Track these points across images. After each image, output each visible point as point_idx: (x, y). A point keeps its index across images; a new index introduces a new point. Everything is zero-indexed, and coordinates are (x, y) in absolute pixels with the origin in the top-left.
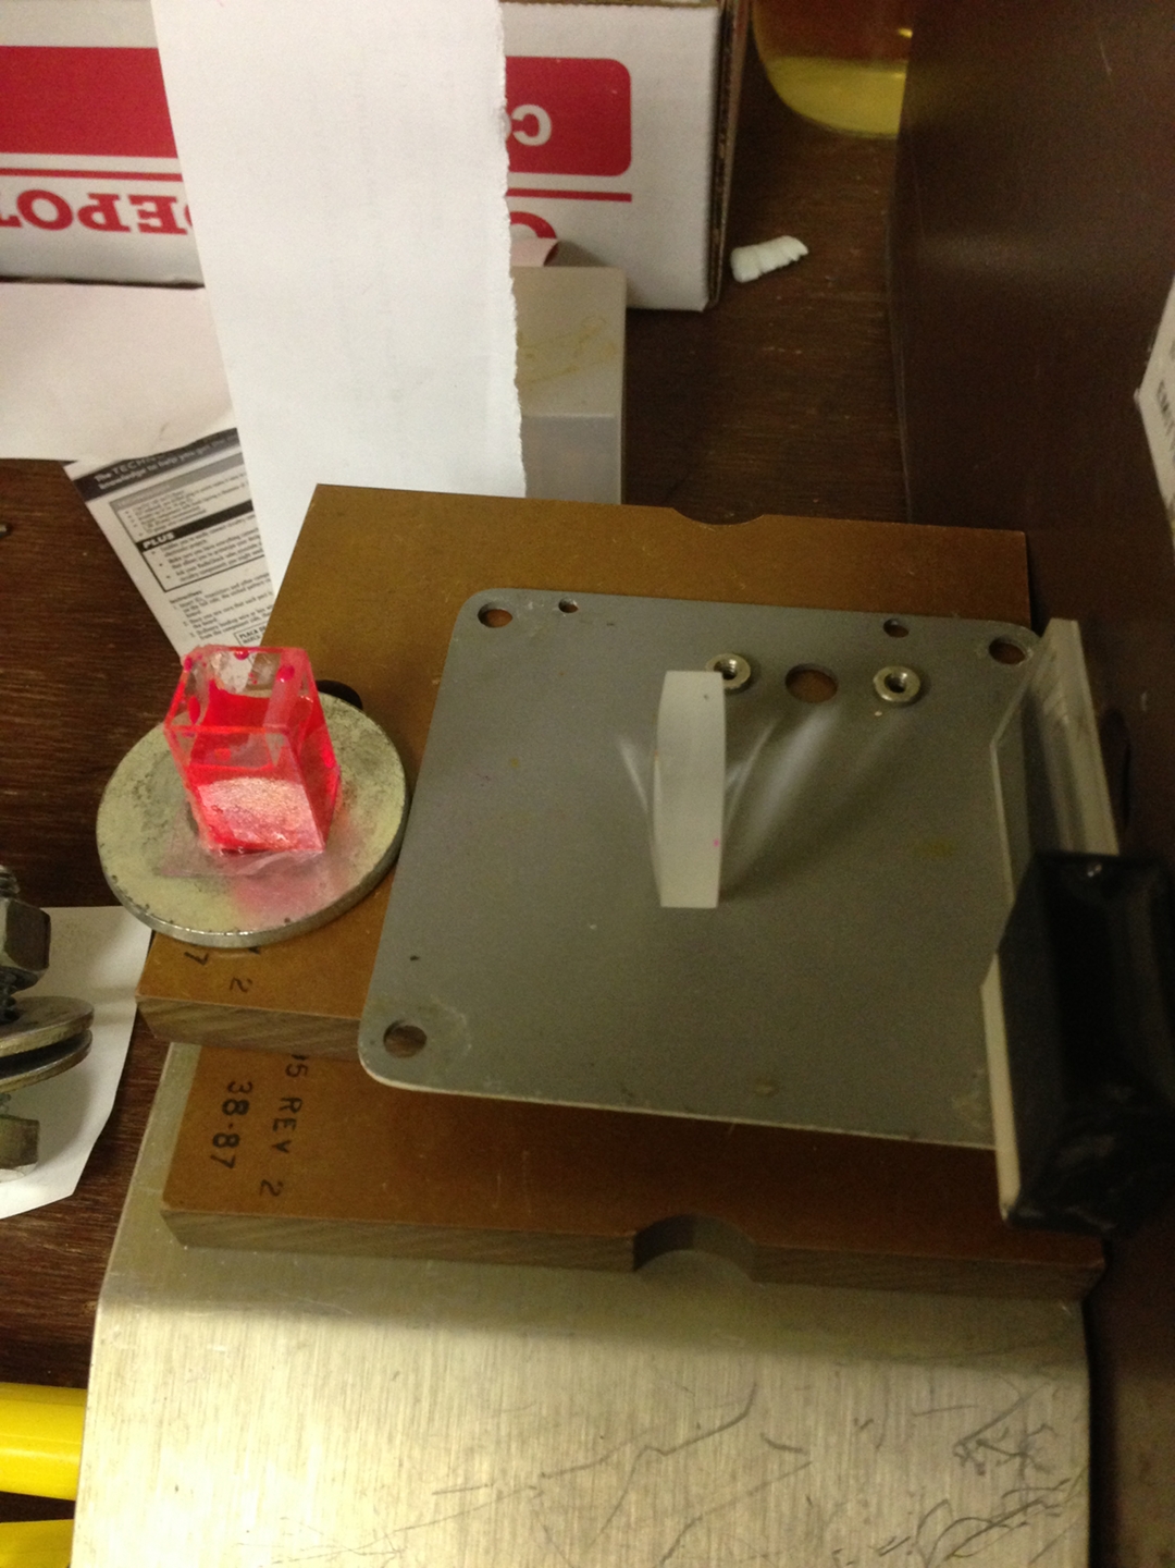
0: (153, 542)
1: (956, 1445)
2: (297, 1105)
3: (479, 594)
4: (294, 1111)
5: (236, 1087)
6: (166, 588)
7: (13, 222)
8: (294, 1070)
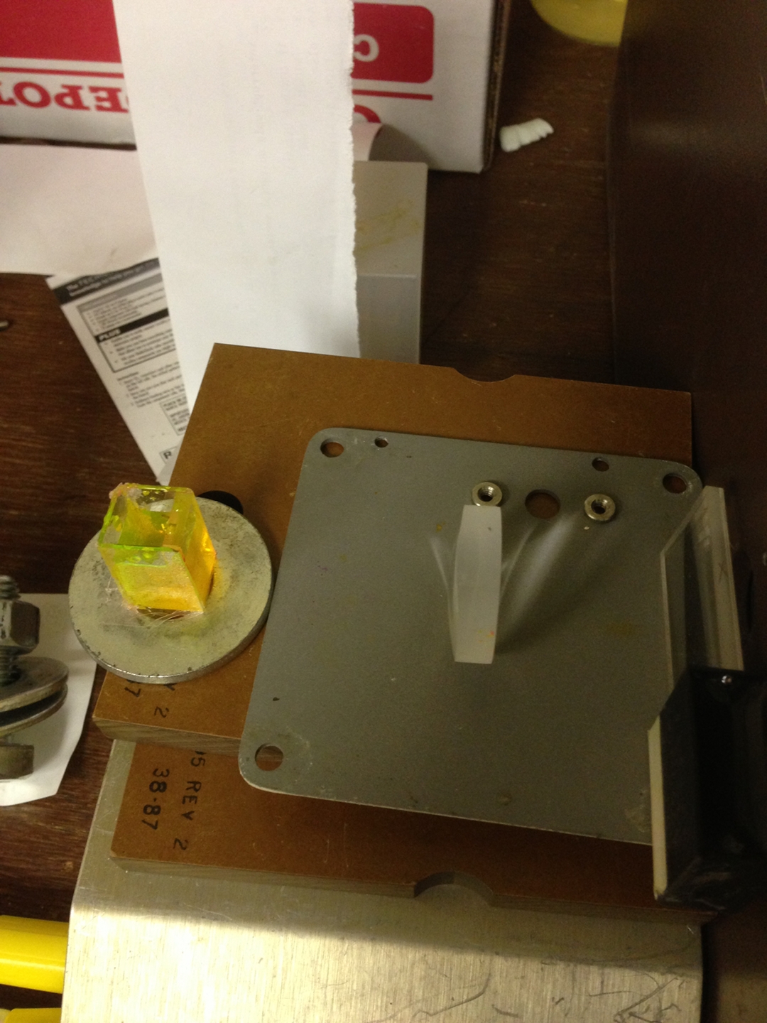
0: (106, 336)
1: (615, 1016)
2: (197, 786)
3: (321, 432)
4: (197, 790)
5: (158, 773)
6: (116, 369)
7: (11, 102)
8: (196, 762)
